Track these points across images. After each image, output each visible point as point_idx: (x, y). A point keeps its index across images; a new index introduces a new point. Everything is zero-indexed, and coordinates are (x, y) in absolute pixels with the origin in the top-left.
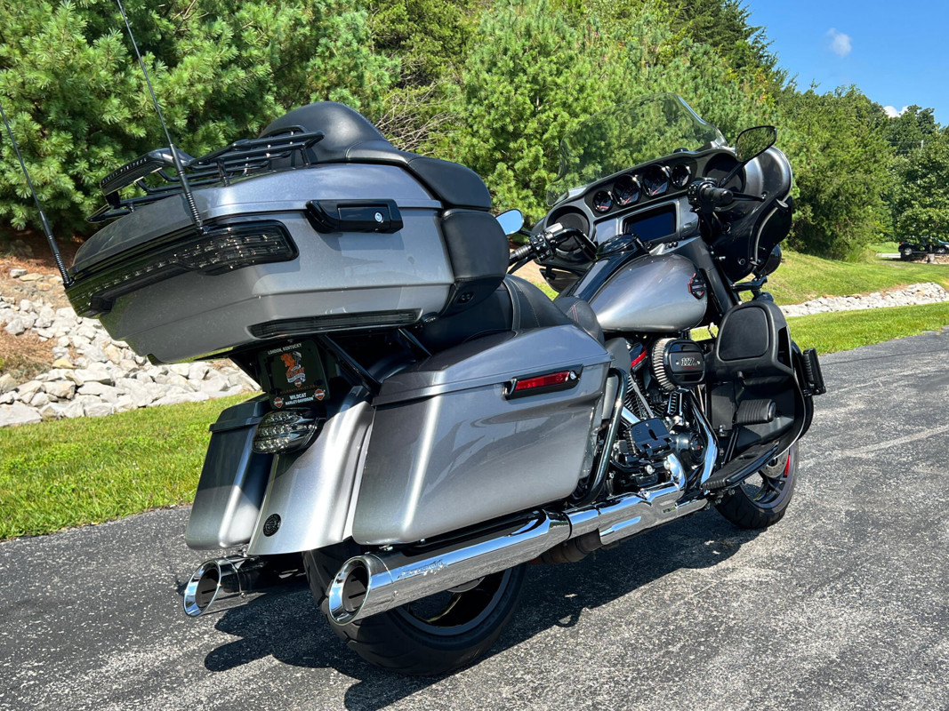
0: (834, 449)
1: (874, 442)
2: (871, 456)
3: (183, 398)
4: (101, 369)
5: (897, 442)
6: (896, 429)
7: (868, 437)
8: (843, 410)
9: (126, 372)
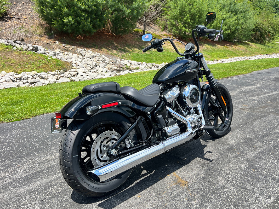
0: (249, 96)
1: (260, 95)
2: (257, 99)
3: (101, 77)
4: (83, 69)
5: (265, 95)
6: (266, 92)
7: (258, 94)
8: (254, 87)
9: (88, 70)
